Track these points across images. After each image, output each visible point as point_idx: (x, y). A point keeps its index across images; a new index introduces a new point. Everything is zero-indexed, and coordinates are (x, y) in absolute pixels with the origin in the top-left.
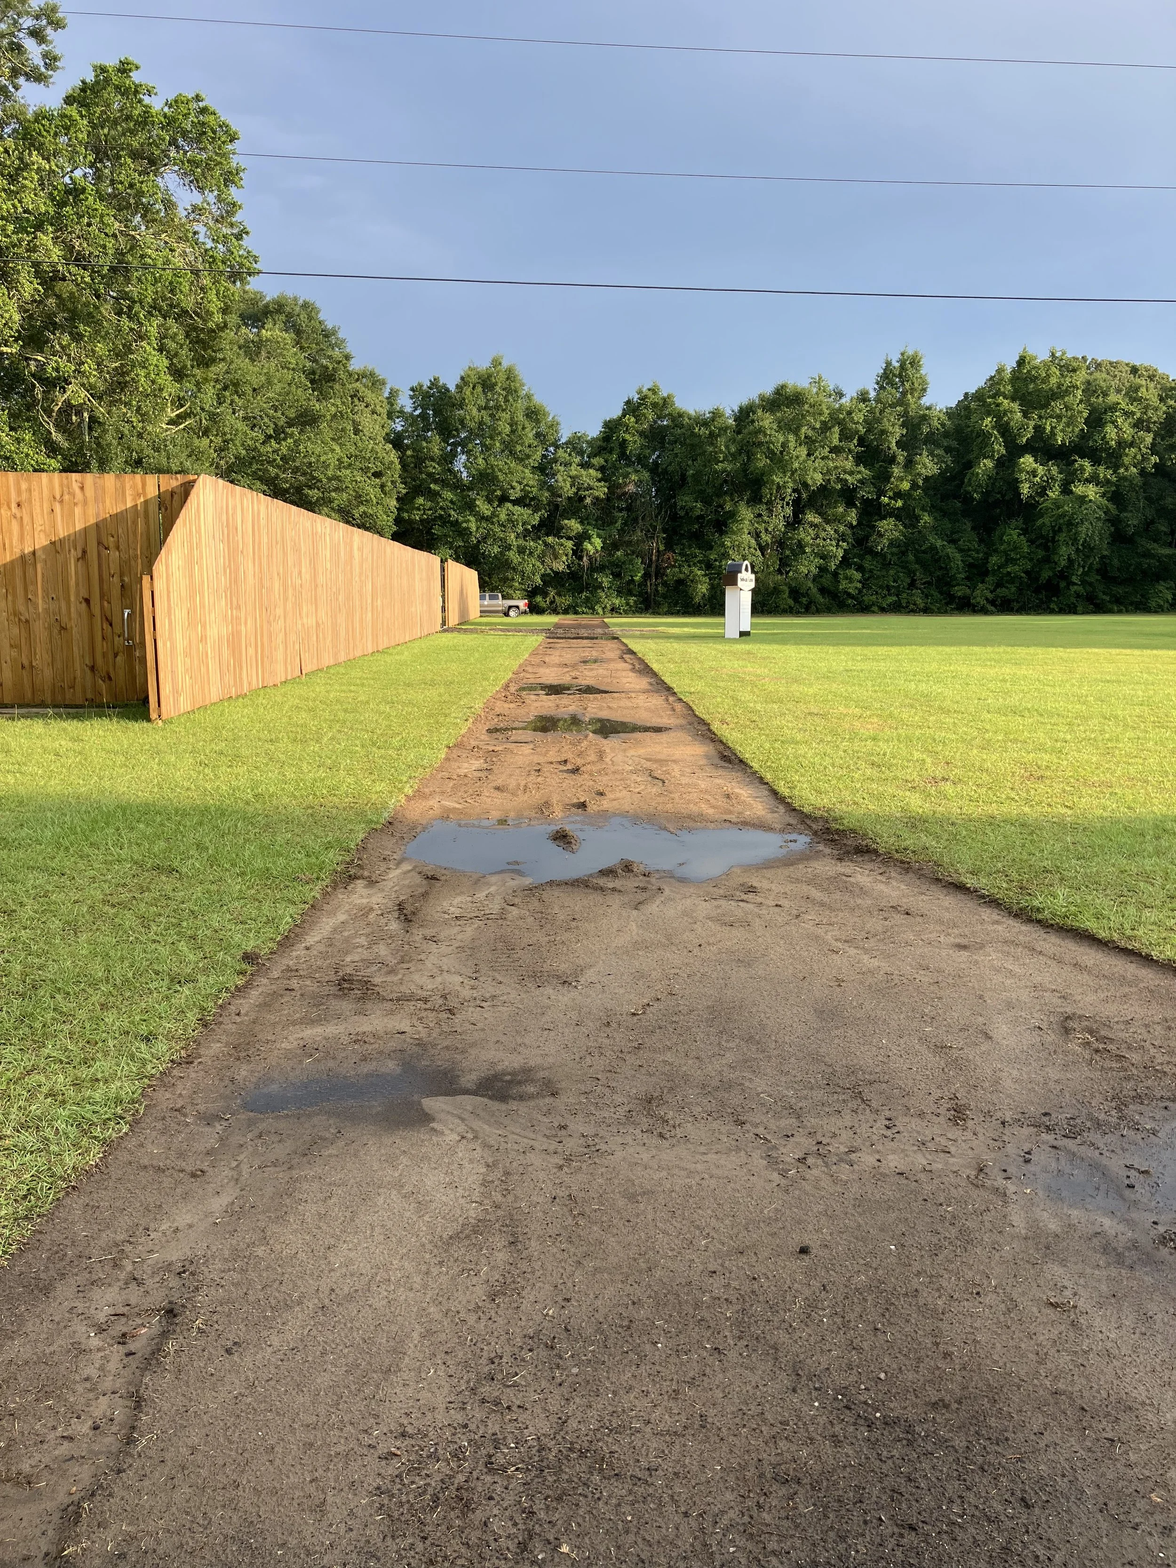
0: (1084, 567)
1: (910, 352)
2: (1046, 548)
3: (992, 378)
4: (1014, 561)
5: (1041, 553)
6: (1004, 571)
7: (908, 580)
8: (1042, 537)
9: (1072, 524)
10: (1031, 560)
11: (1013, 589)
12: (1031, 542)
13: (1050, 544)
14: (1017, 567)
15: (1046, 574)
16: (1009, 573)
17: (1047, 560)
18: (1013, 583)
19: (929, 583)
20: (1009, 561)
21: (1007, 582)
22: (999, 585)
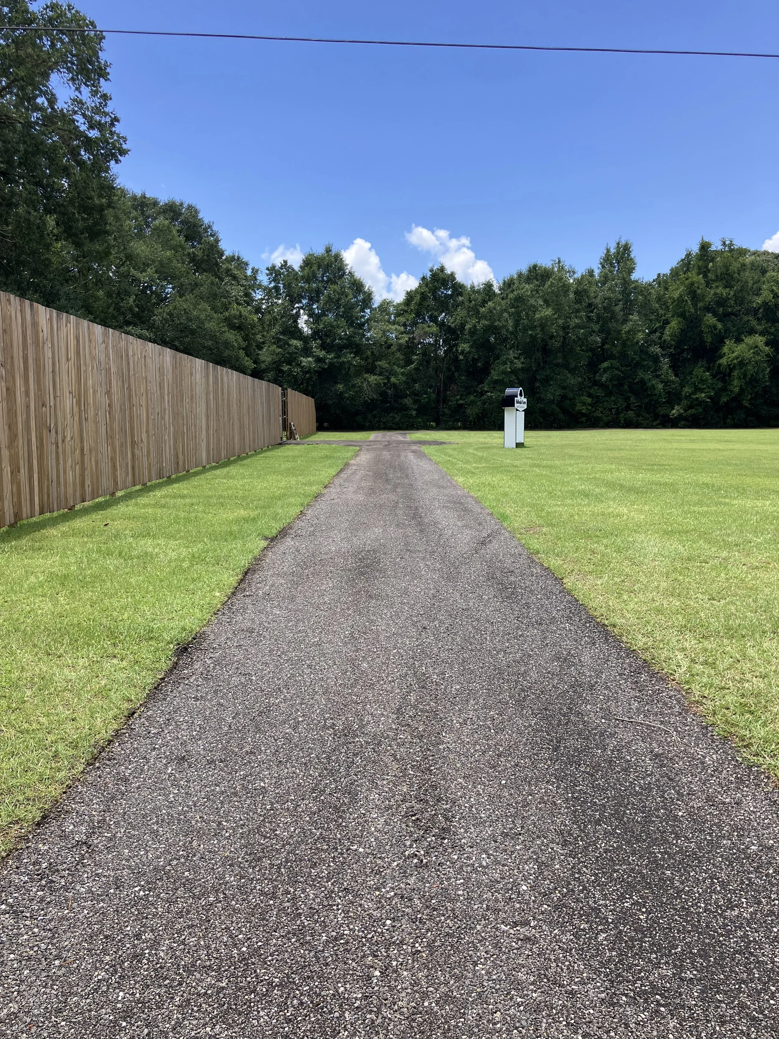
0: (751, 394)
1: (623, 242)
2: (724, 381)
3: (682, 260)
4: (702, 391)
5: (720, 385)
6: (694, 397)
7: (625, 404)
8: (721, 372)
9: (744, 364)
10: (713, 389)
11: (701, 410)
12: (714, 376)
13: (727, 378)
14: (703, 395)
15: (724, 399)
16: (697, 398)
17: (724, 389)
18: (700, 406)
19: (640, 407)
20: (697, 390)
21: (696, 405)
22: (690, 407)
